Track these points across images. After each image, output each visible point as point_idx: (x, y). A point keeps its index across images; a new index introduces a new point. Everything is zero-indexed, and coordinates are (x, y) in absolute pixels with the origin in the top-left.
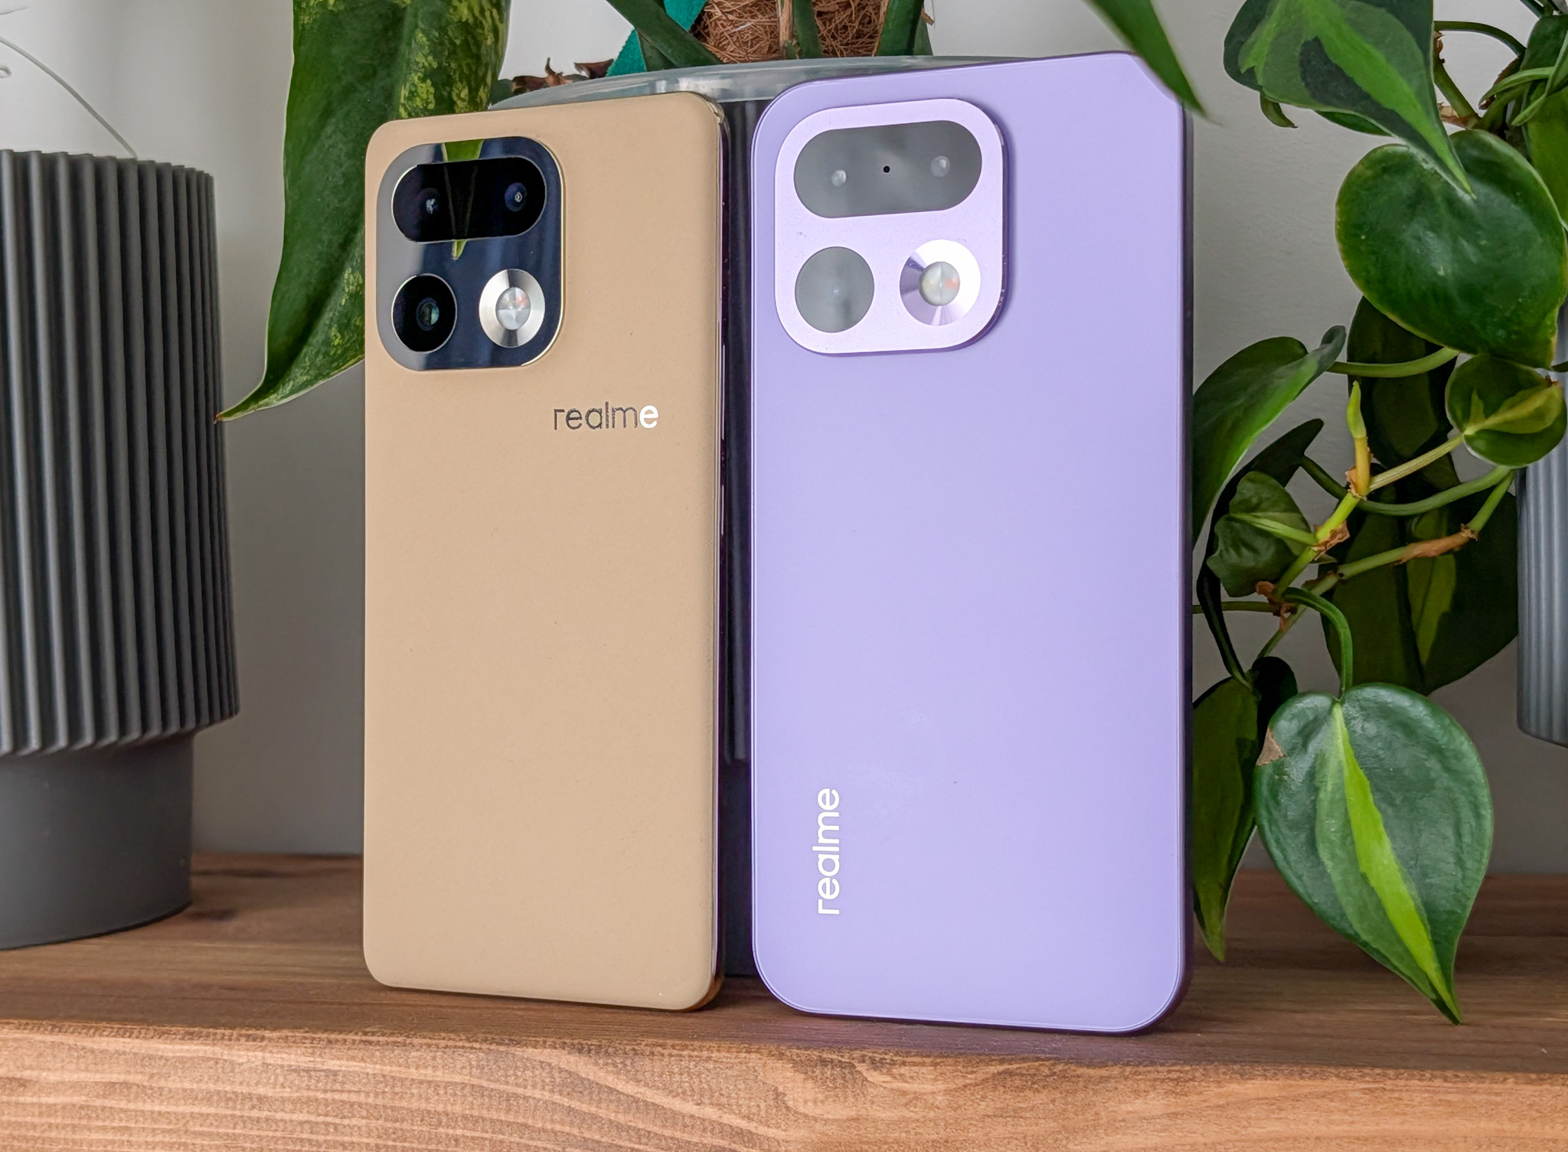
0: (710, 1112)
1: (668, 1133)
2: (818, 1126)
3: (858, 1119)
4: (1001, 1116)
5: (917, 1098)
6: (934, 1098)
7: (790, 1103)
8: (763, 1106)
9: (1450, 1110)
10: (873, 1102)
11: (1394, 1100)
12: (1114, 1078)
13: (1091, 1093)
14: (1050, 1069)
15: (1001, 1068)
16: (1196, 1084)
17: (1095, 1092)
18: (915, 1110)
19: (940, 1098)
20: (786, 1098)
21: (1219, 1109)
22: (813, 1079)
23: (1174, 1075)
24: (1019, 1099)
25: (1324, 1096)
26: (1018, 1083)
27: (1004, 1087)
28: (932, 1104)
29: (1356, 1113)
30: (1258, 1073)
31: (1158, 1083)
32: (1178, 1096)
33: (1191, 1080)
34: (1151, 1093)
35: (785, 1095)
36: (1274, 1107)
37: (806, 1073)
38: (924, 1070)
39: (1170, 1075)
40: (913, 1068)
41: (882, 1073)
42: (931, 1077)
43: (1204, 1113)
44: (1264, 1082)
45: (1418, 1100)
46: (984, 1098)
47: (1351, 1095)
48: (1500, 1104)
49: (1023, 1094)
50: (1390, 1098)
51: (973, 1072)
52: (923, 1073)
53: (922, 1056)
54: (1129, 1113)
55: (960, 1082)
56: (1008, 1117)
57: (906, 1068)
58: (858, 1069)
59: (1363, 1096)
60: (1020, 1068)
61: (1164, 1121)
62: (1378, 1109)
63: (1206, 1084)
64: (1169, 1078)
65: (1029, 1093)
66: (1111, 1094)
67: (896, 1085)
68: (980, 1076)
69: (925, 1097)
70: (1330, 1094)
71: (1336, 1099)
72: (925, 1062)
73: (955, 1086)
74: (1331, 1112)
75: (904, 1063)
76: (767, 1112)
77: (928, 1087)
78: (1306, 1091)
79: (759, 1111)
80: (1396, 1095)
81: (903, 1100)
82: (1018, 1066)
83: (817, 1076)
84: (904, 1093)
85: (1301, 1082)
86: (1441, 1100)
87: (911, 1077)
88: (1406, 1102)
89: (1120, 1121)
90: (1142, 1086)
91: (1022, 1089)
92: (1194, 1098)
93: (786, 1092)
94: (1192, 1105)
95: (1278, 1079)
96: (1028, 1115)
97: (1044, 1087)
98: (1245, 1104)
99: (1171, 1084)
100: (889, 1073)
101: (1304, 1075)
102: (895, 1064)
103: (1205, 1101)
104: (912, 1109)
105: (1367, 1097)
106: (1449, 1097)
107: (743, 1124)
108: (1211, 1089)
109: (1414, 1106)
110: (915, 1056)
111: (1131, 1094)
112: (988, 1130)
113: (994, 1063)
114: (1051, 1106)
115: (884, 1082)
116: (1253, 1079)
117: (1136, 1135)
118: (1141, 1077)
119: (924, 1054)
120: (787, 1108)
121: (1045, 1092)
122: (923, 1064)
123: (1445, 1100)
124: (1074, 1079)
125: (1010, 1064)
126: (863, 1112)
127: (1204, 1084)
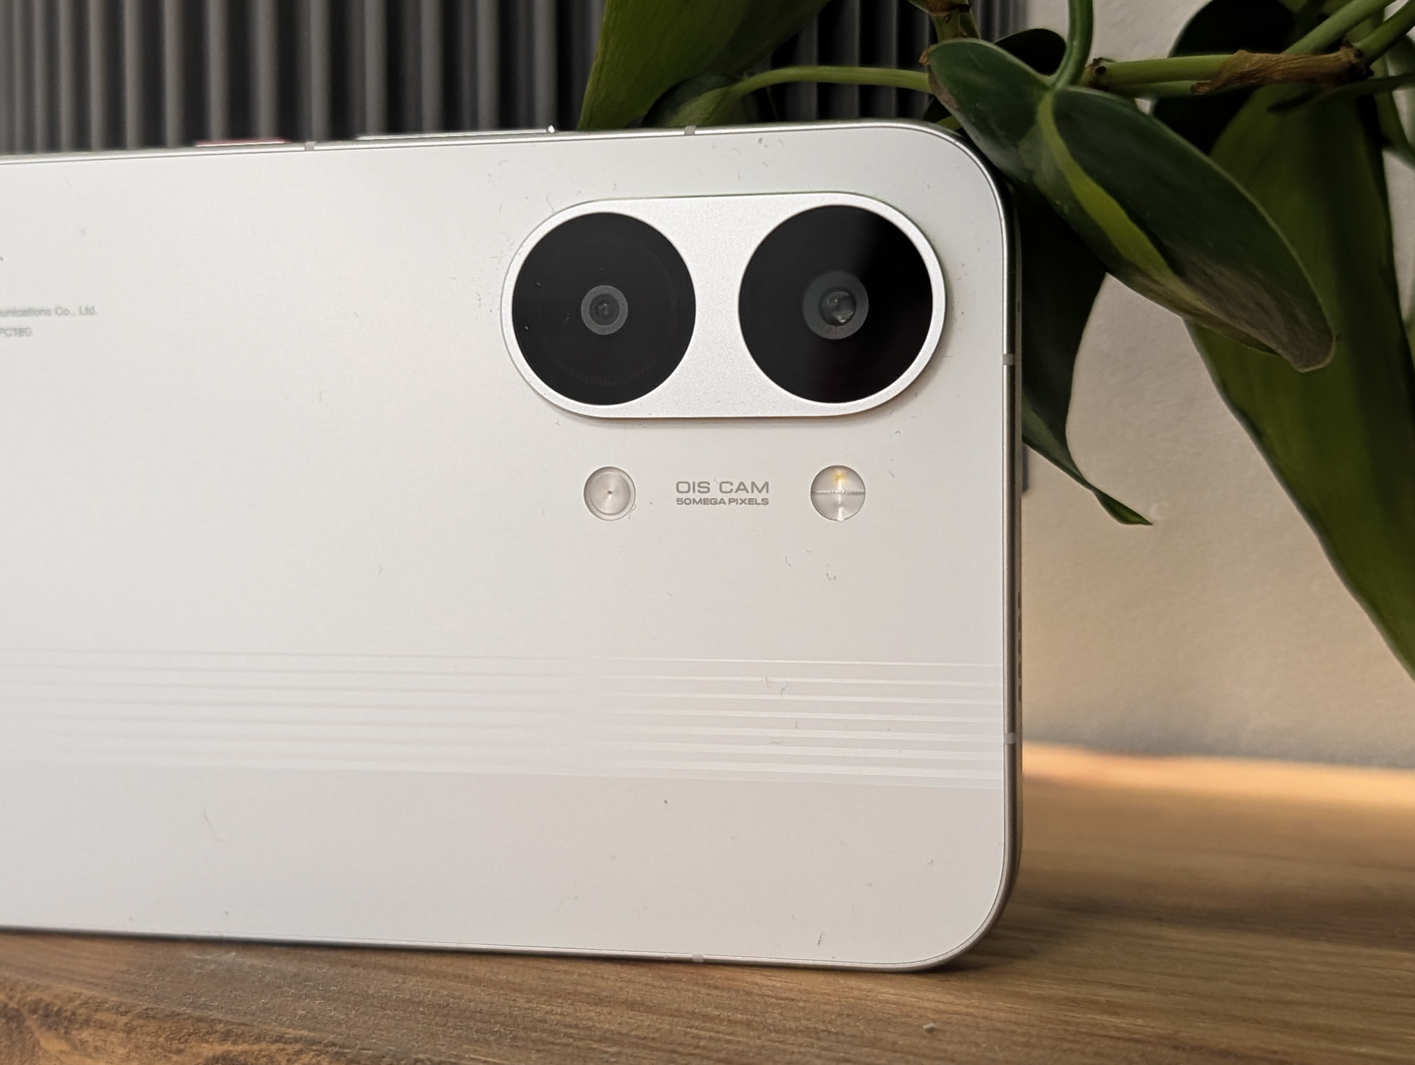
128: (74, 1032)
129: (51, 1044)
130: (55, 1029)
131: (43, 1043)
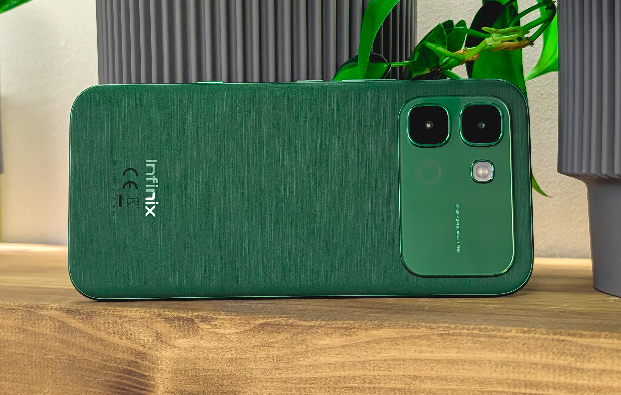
0: (126, 342)
1: (107, 353)
2: (176, 351)
3: (195, 347)
4: (262, 346)
5: (222, 337)
6: (230, 336)
7: (163, 339)
8: (150, 340)
9: (482, 346)
10: (201, 338)
11: (453, 340)
12: (316, 327)
13: (305, 334)
14: (285, 322)
15: (262, 321)
16: (356, 330)
17: (307, 334)
18: (222, 342)
19: (234, 337)
20: (161, 336)
21: (366, 343)
22: (174, 327)
23: (345, 326)
24: (271, 337)
25: (418, 338)
26: (270, 329)
27: (263, 331)
28: (230, 340)
29: (434, 347)
30: (386, 325)
31: (337, 330)
32: (346, 337)
33: (353, 328)
34: (334, 334)
35: (161, 334)
36: (393, 343)
37: (171, 324)
38: (226, 322)
39: (343, 326)
40: (222, 321)
41: (206, 324)
42: (229, 326)
43: (359, 346)
44: (388, 329)
45: (466, 340)
46: (254, 336)
47: (432, 337)
48: (508, 343)
49: (272, 335)
50: (452, 339)
51: (249, 323)
52: (226, 324)
53: (226, 316)
54: (322, 345)
55: (243, 329)
56: (265, 346)
57: (218, 321)
58: (196, 321)
59: (437, 338)
60: (271, 321)
61: (340, 349)
62: (445, 345)
63: (360, 331)
64: (342, 327)
65: (276, 334)
66: (315, 335)
67: (213, 330)
68: (252, 326)
69: (226, 336)
70: (421, 336)
71: (424, 339)
72: (227, 318)
73: (240, 331)
74: (422, 346)
75: (217, 319)
76: (152, 343)
77: (228, 331)
78: (409, 335)
79: (149, 342)
80: (455, 337)
81: (216, 338)
82: (271, 320)
83: (176, 325)
84: (216, 334)
85: (408, 330)
86: (477, 341)
87: (220, 326)
88: (459, 341)
89: (319, 349)
90: (330, 332)
91: (272, 332)
92: (354, 337)
93: (162, 333)
94: (353, 341)
95: (396, 328)
96: (275, 345)
97: (282, 331)
98: (379, 341)
99: (343, 330)
100: (210, 324)
101: (409, 326)
102: (212, 320)
103: (360, 339)
104: (220, 342)
105: (440, 338)
106: (482, 339)
107: (141, 348)
108: (363, 333)
109: (464, 344)
110: (223, 315)
111: (324, 335)
112: (256, 353)
113: (259, 319)
114: (286, 341)
115: (207, 328)
116: (384, 328)
117: (326, 356)
118: (329, 326)
119: (227, 315)
120: (162, 341)
121: (283, 333)
122: (226, 319)
123: (479, 341)
124: (296, 327)
125: (267, 319)
126: (197, 344)
127: (359, 330)
128: (212, 322)
129: (204, 326)
130: (205, 322)
131: (200, 327)
